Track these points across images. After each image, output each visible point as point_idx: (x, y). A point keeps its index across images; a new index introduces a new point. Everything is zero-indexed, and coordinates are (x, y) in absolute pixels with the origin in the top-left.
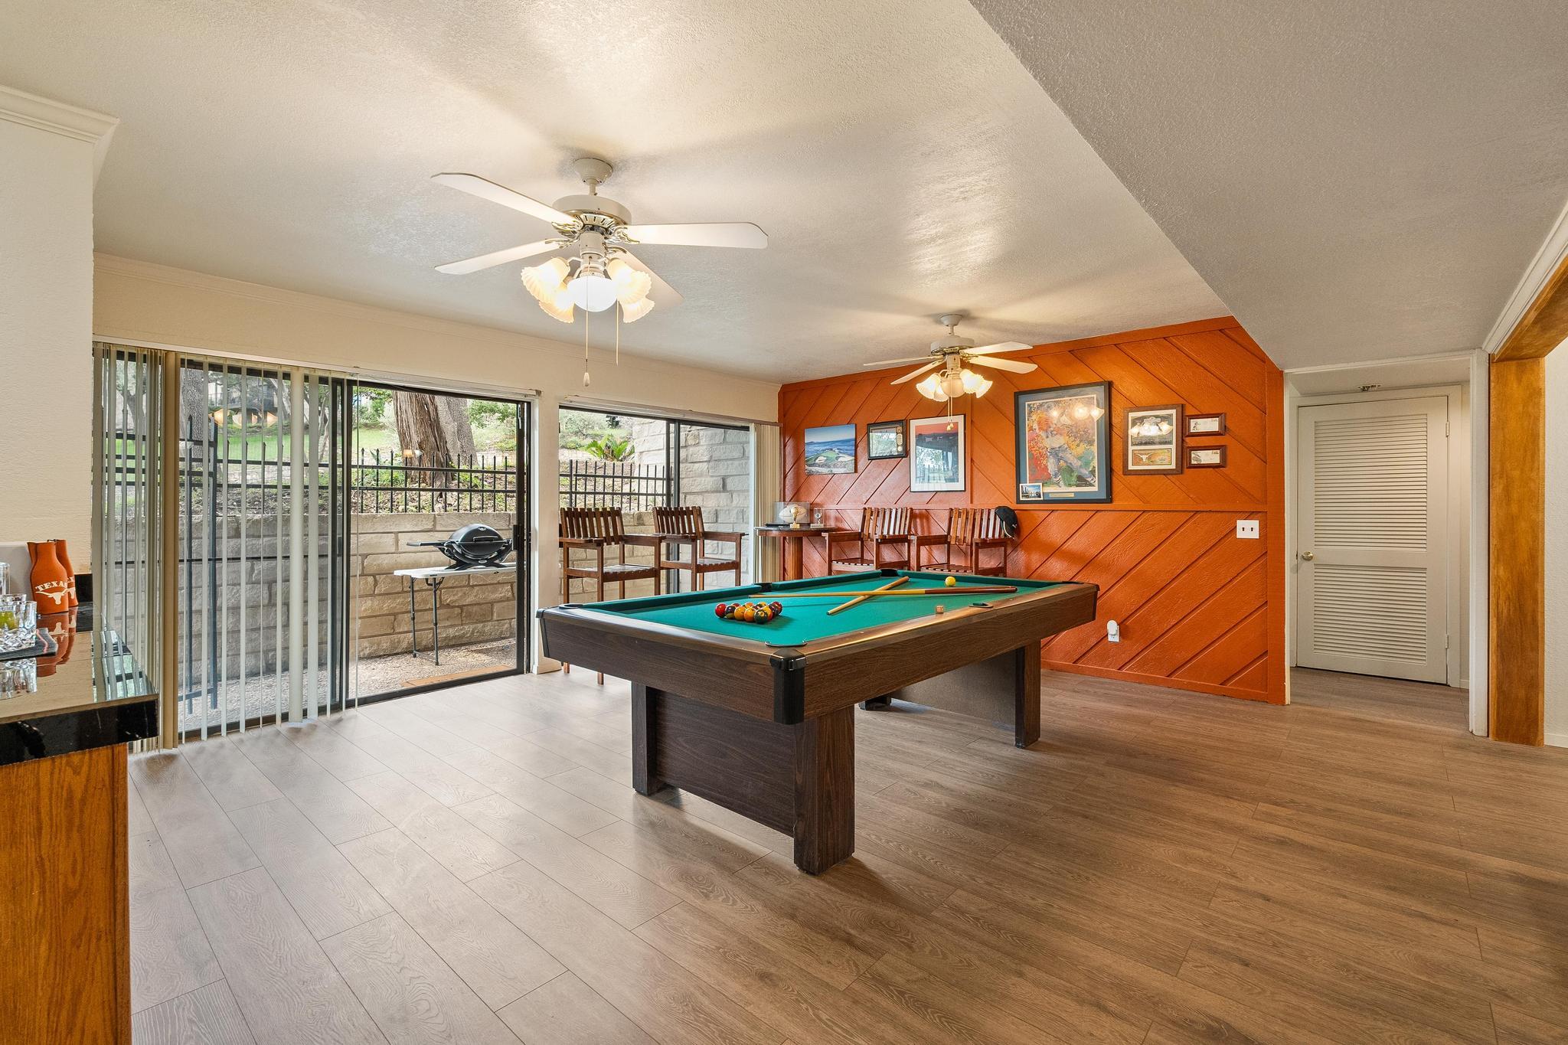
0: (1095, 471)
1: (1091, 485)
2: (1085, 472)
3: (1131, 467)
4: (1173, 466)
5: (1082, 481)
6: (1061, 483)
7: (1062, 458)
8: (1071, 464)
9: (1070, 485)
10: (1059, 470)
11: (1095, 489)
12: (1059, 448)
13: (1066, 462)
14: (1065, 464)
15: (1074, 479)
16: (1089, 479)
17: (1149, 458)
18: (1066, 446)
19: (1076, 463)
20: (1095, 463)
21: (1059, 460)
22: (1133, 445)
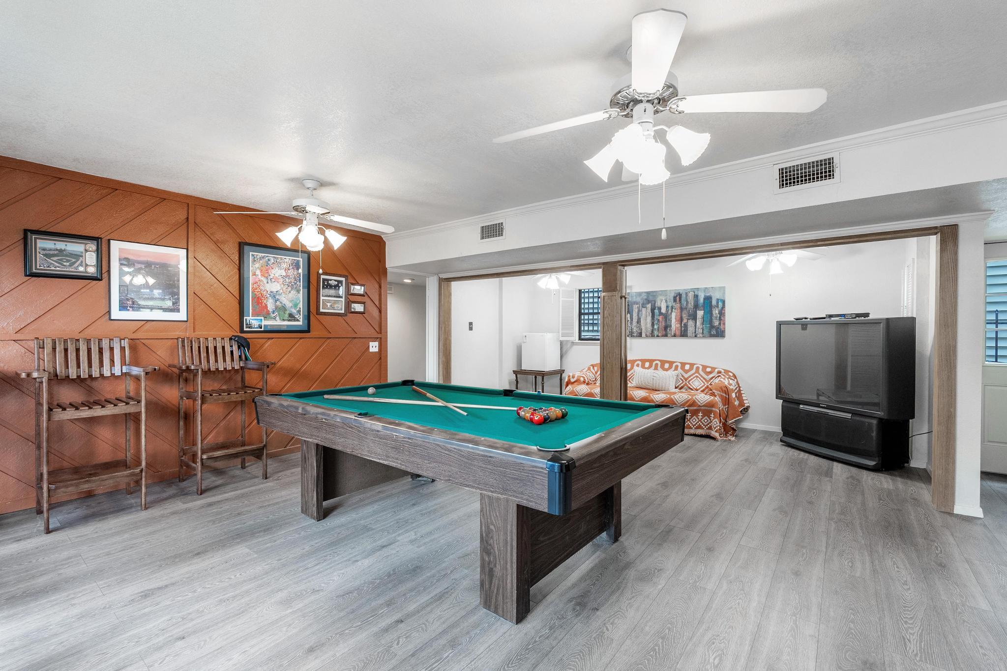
0: (300, 311)
1: (298, 320)
2: (294, 311)
3: (322, 310)
4: (343, 311)
5: (292, 317)
6: (278, 318)
7: (278, 300)
8: (284, 304)
9: (284, 320)
10: (276, 307)
11: (300, 323)
12: (277, 292)
13: (281, 303)
14: (280, 305)
15: (287, 316)
16: (297, 316)
17: (331, 306)
18: (281, 291)
19: (288, 304)
20: (301, 305)
21: (276, 301)
22: (322, 296)
